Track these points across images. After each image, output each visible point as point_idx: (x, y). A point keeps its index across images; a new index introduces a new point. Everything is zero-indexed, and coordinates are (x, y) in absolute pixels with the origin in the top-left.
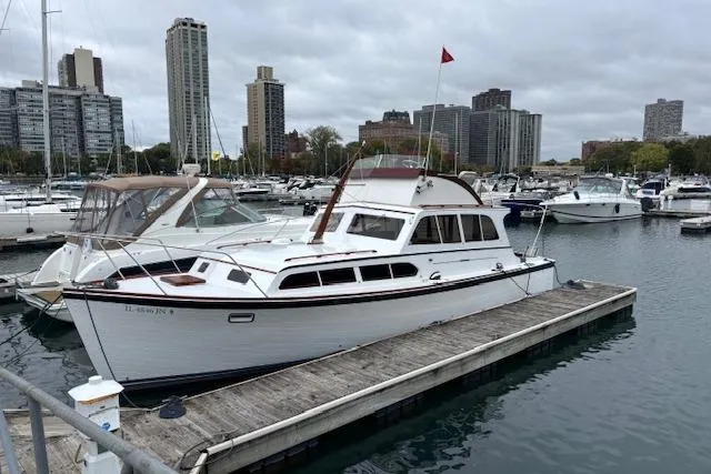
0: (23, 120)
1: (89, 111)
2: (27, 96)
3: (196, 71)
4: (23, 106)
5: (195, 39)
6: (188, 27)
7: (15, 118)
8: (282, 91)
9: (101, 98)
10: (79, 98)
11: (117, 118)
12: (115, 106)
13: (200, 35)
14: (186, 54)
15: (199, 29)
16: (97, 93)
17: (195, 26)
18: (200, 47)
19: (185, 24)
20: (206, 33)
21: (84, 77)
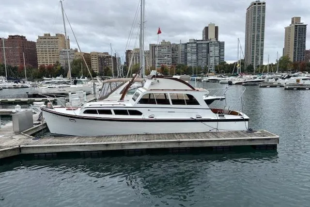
0: (188, 54)
1: (211, 48)
2: (190, 45)
3: (259, 25)
4: (189, 49)
5: (259, 10)
6: (257, 6)
7: (186, 54)
8: (305, 29)
9: (216, 43)
10: (208, 43)
11: (222, 50)
12: (221, 45)
13: (262, 8)
14: (254, 18)
15: (262, 5)
16: (215, 41)
17: (260, 4)
18: (261, 13)
19: (255, 4)
20: (265, 6)
21: (211, 35)
